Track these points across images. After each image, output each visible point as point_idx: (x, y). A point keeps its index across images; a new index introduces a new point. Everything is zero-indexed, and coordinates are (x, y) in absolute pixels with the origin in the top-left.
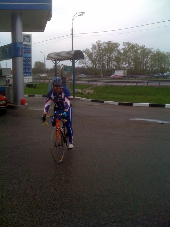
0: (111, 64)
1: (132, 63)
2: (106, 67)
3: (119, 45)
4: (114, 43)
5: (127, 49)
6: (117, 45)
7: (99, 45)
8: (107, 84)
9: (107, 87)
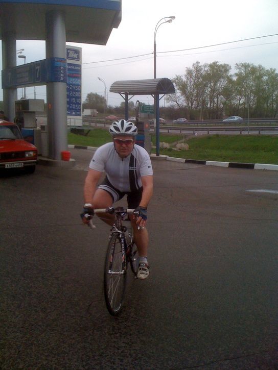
0: (216, 100)
1: (252, 98)
2: (209, 106)
3: (230, 68)
4: (221, 65)
5: (244, 74)
6: (226, 68)
7: (198, 69)
8: (211, 133)
9: (209, 138)
